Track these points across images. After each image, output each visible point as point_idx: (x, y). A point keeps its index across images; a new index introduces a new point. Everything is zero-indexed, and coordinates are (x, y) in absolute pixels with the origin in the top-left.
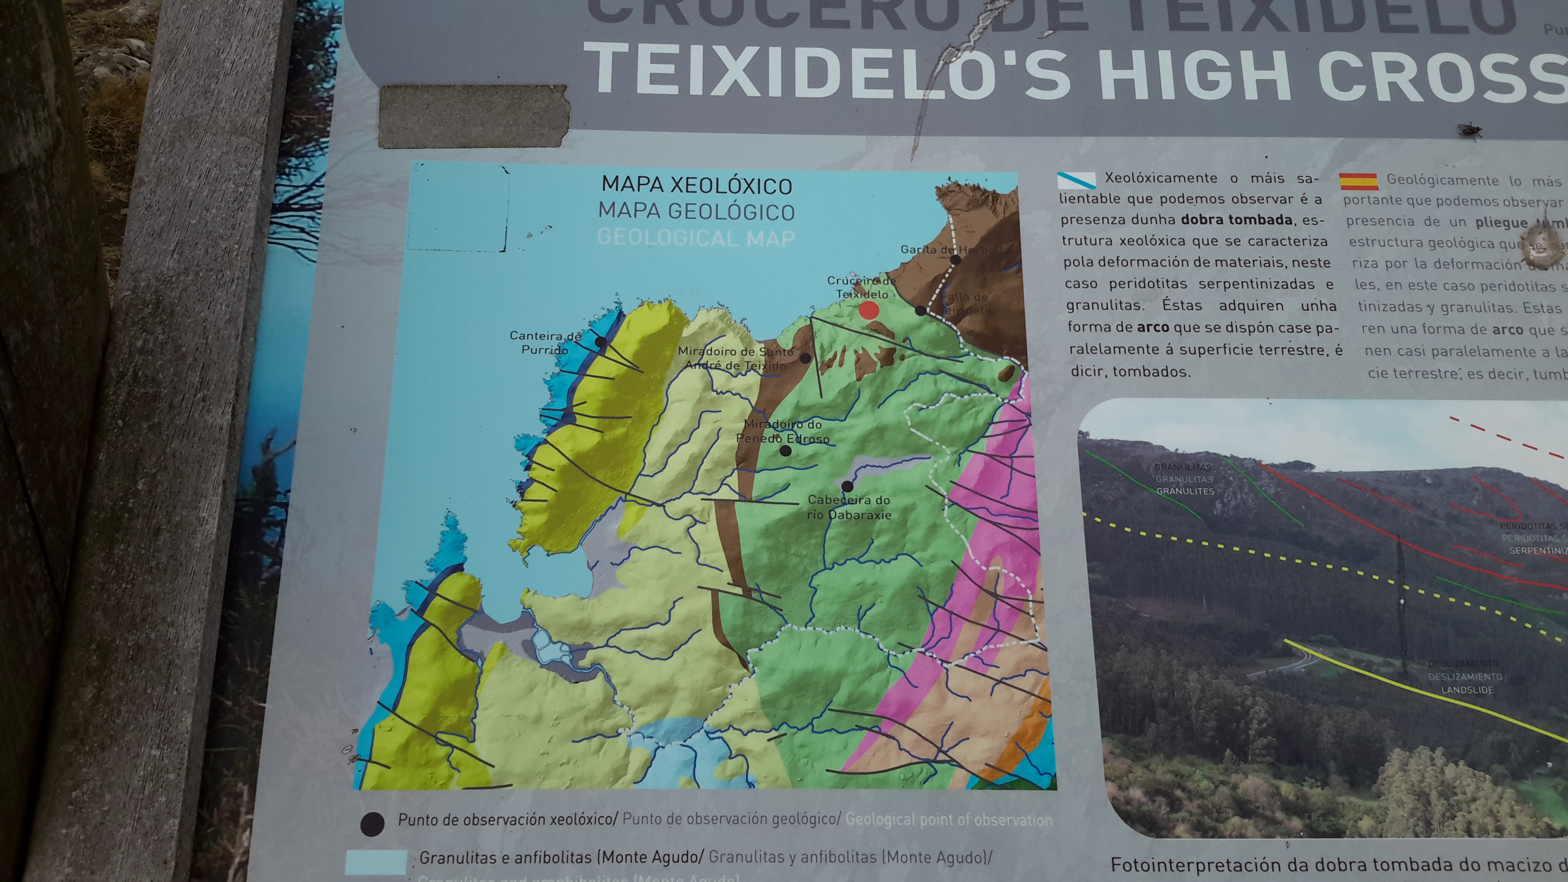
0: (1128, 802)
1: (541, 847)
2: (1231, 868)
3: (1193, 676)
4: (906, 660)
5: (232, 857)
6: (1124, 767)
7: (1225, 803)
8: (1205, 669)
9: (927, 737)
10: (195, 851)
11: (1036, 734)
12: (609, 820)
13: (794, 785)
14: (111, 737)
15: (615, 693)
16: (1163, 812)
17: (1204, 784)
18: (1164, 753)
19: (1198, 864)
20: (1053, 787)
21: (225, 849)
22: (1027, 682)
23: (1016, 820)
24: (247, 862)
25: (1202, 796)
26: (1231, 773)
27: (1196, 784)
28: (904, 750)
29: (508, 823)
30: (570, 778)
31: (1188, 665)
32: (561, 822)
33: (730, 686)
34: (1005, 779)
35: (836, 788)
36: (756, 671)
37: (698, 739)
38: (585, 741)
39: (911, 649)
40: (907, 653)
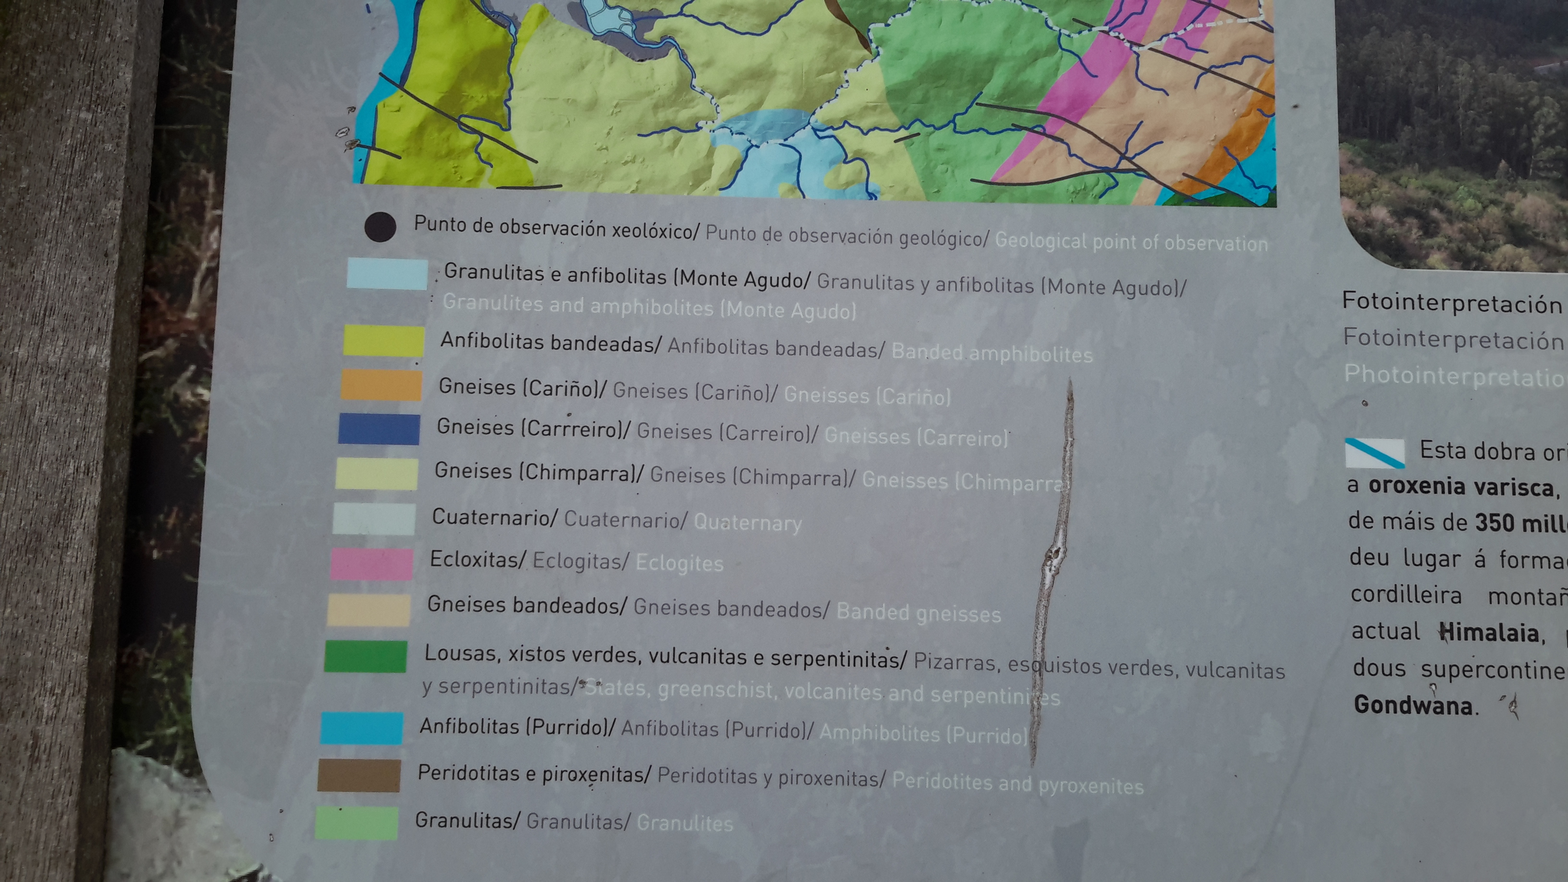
0: (1369, 223)
1: (602, 263)
2: (1498, 307)
3: (1464, 67)
4: (1083, 42)
5: (197, 261)
6: (1367, 180)
7: (1495, 228)
8: (1479, 59)
9: (1107, 140)
10: (149, 252)
11: (1251, 139)
12: (688, 233)
13: (928, 196)
14: (26, 95)
15: (694, 75)
16: (1414, 237)
17: (1470, 203)
18: (1420, 164)
19: (1455, 301)
20: (1272, 203)
21: (187, 251)
22: (1243, 72)
23: (1220, 243)
24: (217, 268)
25: (1465, 218)
26: (1506, 191)
27: (1458, 204)
28: (1075, 155)
29: (558, 232)
30: (637, 180)
31: (1458, 54)
32: (626, 234)
33: (846, 72)
34: (1208, 193)
35: (984, 201)
36: (881, 53)
37: (805, 137)
38: (655, 135)
39: (1090, 27)
40: (1086, 33)
